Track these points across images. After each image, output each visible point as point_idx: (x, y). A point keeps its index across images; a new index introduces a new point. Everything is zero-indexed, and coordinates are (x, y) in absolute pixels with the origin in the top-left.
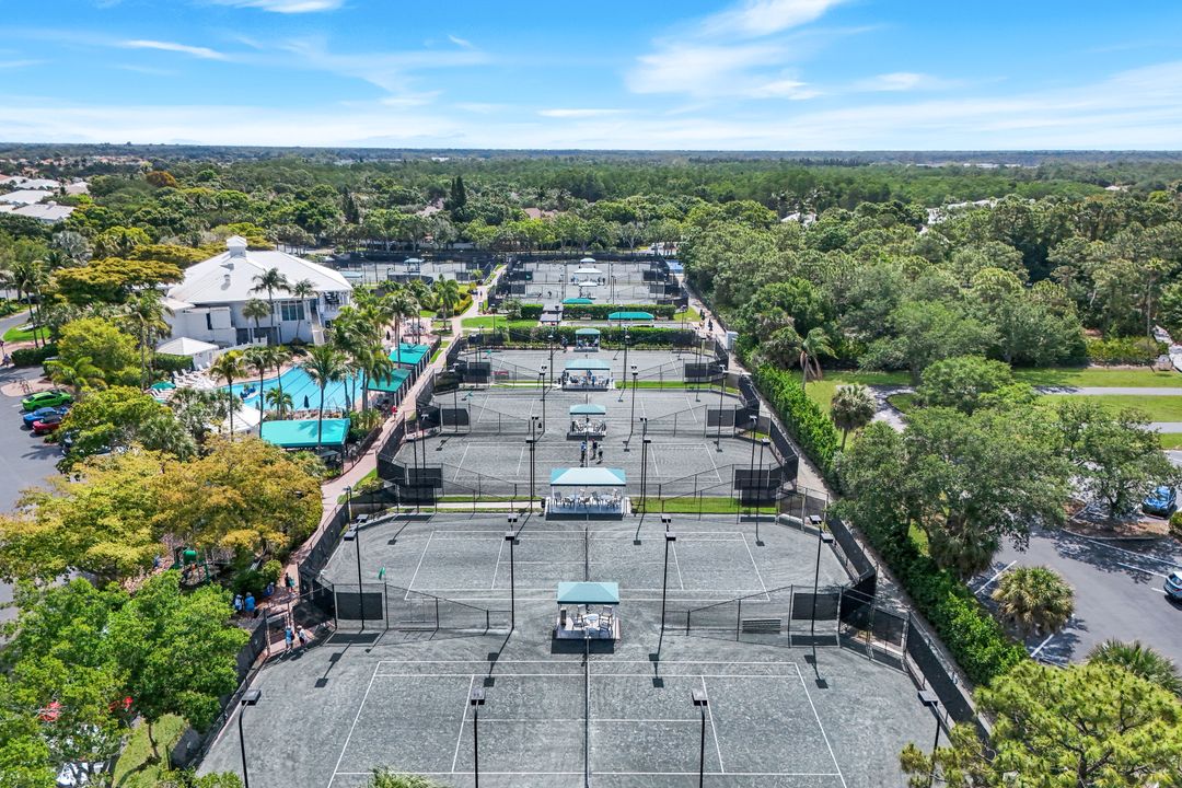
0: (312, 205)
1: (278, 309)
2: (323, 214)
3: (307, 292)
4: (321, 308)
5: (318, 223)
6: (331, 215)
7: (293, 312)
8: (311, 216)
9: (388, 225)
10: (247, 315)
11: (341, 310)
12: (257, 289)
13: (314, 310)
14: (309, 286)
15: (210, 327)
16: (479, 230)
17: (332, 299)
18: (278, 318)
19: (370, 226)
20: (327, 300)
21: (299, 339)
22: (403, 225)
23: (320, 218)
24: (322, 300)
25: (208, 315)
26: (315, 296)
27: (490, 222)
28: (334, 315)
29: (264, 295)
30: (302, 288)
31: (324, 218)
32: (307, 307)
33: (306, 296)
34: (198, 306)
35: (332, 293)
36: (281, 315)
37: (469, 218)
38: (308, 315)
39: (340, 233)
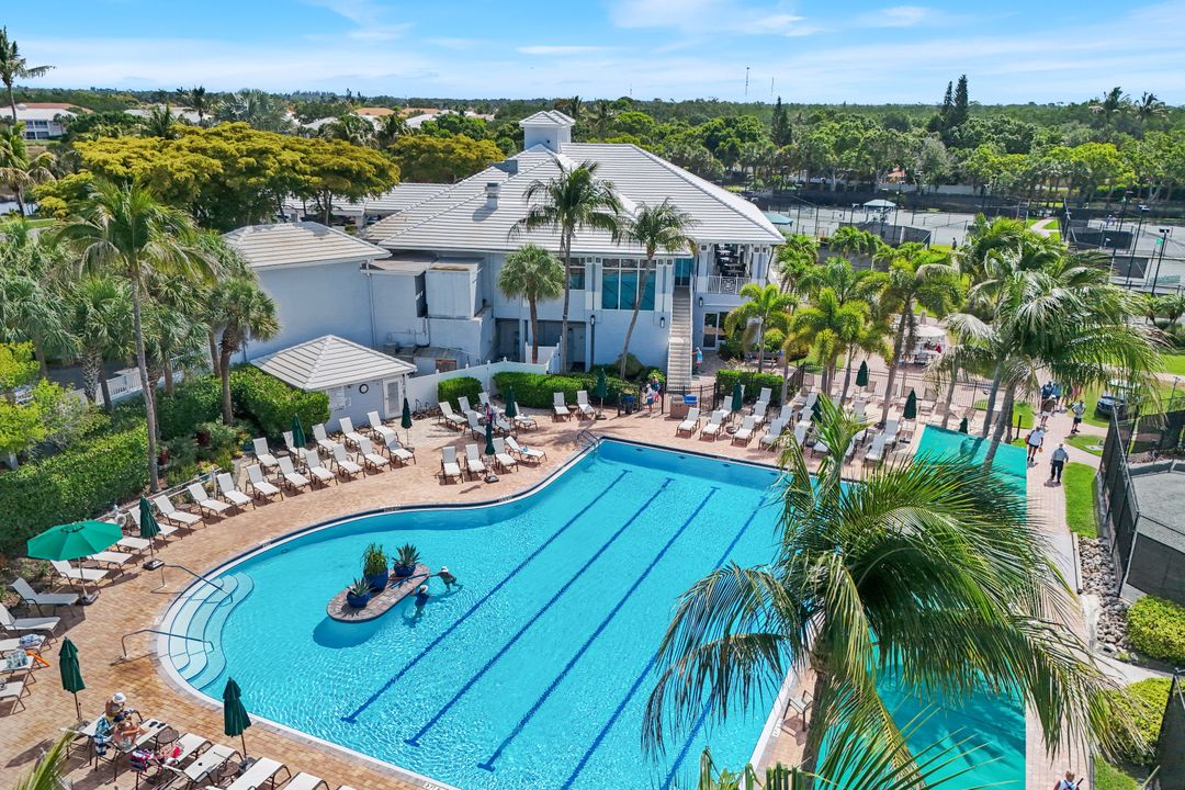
0: (728, 123)
1: (595, 276)
2: (741, 135)
3: (665, 240)
4: (702, 283)
5: (733, 148)
6: (753, 138)
7: (630, 286)
8: (724, 139)
9: (841, 146)
10: (510, 288)
11: (746, 292)
12: (533, 220)
13: (682, 285)
14: (673, 222)
15: (423, 311)
16: (992, 158)
17: (731, 263)
18: (589, 301)
19: (811, 148)
20: (720, 263)
21: (631, 358)
22: (865, 147)
23: (737, 141)
24: (706, 263)
25: (421, 280)
26: (686, 251)
27: (1013, 148)
28: (733, 303)
29: (547, 239)
30: (651, 228)
31: (743, 141)
32: (665, 278)
33: (660, 250)
34: (399, 254)
35: (732, 248)
36: (599, 295)
37: (974, 141)
38: (664, 300)
39: (762, 158)
